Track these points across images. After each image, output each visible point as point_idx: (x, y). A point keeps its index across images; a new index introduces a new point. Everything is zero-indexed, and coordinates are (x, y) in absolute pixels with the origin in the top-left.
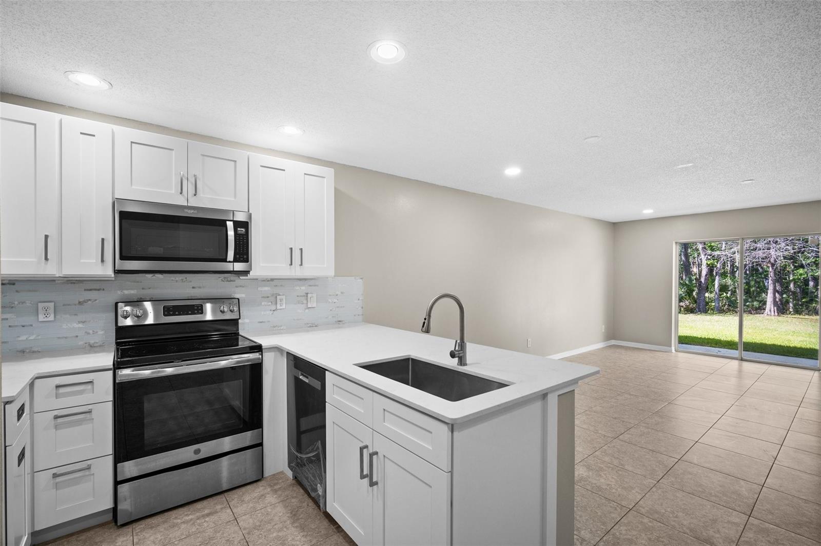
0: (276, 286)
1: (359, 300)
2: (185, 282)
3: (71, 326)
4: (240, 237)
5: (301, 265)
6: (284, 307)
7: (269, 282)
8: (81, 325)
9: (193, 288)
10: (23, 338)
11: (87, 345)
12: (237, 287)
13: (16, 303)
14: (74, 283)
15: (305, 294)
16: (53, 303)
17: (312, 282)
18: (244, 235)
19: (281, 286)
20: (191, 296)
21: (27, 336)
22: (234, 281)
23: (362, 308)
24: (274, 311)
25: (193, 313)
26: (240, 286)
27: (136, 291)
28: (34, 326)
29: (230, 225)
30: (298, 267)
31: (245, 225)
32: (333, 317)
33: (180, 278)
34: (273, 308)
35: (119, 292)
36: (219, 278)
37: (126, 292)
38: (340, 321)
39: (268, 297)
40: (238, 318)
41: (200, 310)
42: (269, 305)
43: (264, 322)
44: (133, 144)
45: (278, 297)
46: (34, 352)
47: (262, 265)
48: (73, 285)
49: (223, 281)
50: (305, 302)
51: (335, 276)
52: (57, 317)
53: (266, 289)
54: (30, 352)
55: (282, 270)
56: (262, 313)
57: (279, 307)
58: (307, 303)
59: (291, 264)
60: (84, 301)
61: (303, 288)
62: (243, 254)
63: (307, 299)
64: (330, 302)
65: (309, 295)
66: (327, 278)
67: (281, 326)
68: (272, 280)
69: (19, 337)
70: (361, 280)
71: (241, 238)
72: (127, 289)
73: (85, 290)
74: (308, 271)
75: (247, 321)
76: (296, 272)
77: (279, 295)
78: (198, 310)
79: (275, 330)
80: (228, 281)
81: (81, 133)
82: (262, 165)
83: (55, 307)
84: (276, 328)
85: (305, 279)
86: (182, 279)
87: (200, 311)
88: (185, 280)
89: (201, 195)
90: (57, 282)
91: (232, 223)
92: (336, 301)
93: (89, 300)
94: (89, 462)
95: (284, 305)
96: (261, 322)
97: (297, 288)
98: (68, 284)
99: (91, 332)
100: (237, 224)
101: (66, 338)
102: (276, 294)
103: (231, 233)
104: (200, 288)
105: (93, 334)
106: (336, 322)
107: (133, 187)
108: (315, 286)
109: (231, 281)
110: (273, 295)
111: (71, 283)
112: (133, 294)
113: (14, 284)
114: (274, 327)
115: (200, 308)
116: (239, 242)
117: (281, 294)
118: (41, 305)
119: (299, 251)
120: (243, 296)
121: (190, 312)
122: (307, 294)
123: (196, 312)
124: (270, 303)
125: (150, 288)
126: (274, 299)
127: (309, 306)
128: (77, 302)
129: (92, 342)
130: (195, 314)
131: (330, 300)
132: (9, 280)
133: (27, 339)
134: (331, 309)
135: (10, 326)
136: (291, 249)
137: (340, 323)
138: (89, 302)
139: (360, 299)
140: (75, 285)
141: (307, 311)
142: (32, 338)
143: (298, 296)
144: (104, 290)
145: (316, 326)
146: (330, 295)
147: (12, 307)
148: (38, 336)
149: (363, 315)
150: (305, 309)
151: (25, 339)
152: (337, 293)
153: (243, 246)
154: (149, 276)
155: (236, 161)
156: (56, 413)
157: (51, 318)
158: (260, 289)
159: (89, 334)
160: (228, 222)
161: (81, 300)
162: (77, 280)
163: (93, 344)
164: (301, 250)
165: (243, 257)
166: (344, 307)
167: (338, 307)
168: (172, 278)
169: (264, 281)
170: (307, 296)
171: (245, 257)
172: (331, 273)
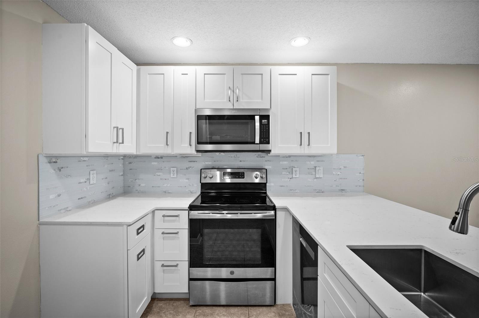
0: (293, 161)
1: (360, 173)
2: (236, 157)
3: (183, 181)
4: (263, 126)
5: (309, 145)
6: (298, 176)
7: (287, 158)
8: (187, 181)
9: (240, 161)
10: (165, 185)
11: (190, 191)
12: (266, 161)
13: (163, 167)
14: (184, 158)
15: (314, 168)
16: (176, 168)
17: (319, 159)
18: (267, 124)
19: (296, 161)
20: (239, 167)
21: (166, 185)
22: (264, 157)
23: (363, 180)
24: (291, 179)
25: (239, 178)
26: (268, 161)
27: (211, 162)
28: (169, 179)
29: (257, 118)
30: (306, 147)
31: (267, 117)
32: (337, 186)
33: (233, 155)
34: (290, 176)
35: (203, 163)
36: (255, 155)
37: (207, 163)
38: (343, 190)
39: (287, 169)
40: (266, 182)
41: (243, 175)
42: (287, 174)
43: (284, 186)
44: (205, 75)
45: (293, 169)
46: (169, 193)
47: (279, 146)
48: (184, 159)
49: (258, 157)
50: (314, 173)
51: (337, 154)
52: (178, 175)
53: (285, 163)
54: (168, 193)
55: (294, 149)
56: (283, 180)
57: (294, 176)
58: (316, 174)
59: (301, 145)
60: (188, 167)
61: (312, 163)
62: (265, 138)
63: (315, 171)
64: (334, 174)
65: (317, 168)
66: (332, 155)
67: (296, 190)
68: (290, 156)
69: (164, 184)
70: (362, 157)
71: (265, 127)
72: (207, 162)
73: (189, 161)
74: (315, 149)
75: (272, 184)
76: (306, 150)
77: (294, 167)
78: (242, 175)
79: (291, 193)
80: (260, 157)
81: (182, 74)
82: (280, 73)
83: (177, 170)
84: (292, 191)
85: (314, 156)
86: (234, 156)
87: (243, 177)
88: (236, 156)
89: (241, 101)
90: (178, 157)
91: (258, 116)
92: (339, 173)
93: (191, 167)
94: (178, 262)
95: (298, 175)
96: (282, 186)
97: (308, 163)
98: (182, 158)
99: (191, 185)
100: (262, 117)
101: (181, 187)
102: (293, 167)
103: (257, 124)
104: (244, 161)
105: (192, 186)
106: (339, 190)
107: (205, 101)
108: (322, 161)
109: (263, 157)
110: (290, 168)
111: (183, 158)
112: (210, 164)
113: (162, 158)
114: (291, 190)
115: (243, 174)
116: (263, 130)
117: (296, 167)
118: (172, 169)
119: (307, 135)
120: (270, 167)
121: (237, 177)
122: (316, 167)
123: (241, 177)
124: (288, 173)
125: (218, 161)
126: (291, 170)
127: (317, 176)
128: (186, 168)
129: (192, 190)
130: (240, 178)
131: (334, 173)
132: (161, 156)
133: (167, 186)
134: (335, 180)
135: (161, 179)
136: (301, 133)
137: (343, 191)
138: (191, 168)
139: (362, 172)
140: (185, 159)
141: (315, 180)
142: (169, 185)
143: (308, 169)
144: (197, 161)
145: (323, 192)
146: (334, 169)
147: (162, 170)
148: (171, 185)
149: (364, 186)
150: (314, 179)
151: (166, 186)
152: (341, 167)
153: (266, 133)
154: (217, 154)
155: (262, 74)
156: (163, 230)
157: (175, 176)
158: (281, 163)
159: (190, 185)
160: (256, 116)
161: (187, 167)
162: (185, 156)
163: (192, 191)
164: (309, 133)
165: (266, 141)
166: (346, 178)
167: (341, 179)
168: (229, 155)
169: (284, 157)
170: (315, 169)
171: (267, 140)
172: (335, 151)
